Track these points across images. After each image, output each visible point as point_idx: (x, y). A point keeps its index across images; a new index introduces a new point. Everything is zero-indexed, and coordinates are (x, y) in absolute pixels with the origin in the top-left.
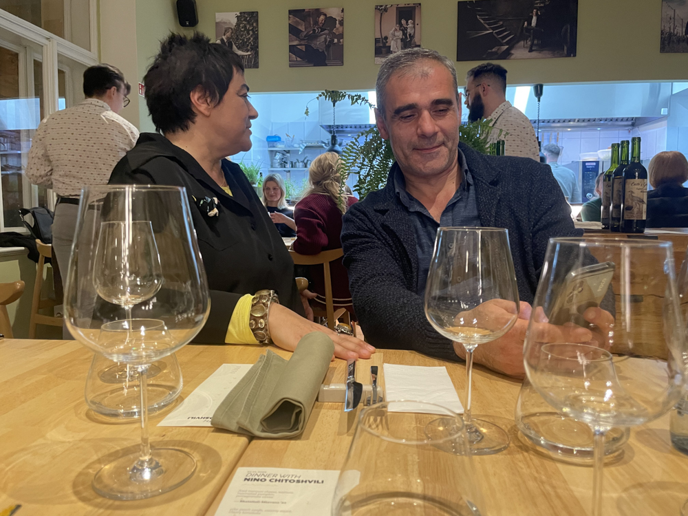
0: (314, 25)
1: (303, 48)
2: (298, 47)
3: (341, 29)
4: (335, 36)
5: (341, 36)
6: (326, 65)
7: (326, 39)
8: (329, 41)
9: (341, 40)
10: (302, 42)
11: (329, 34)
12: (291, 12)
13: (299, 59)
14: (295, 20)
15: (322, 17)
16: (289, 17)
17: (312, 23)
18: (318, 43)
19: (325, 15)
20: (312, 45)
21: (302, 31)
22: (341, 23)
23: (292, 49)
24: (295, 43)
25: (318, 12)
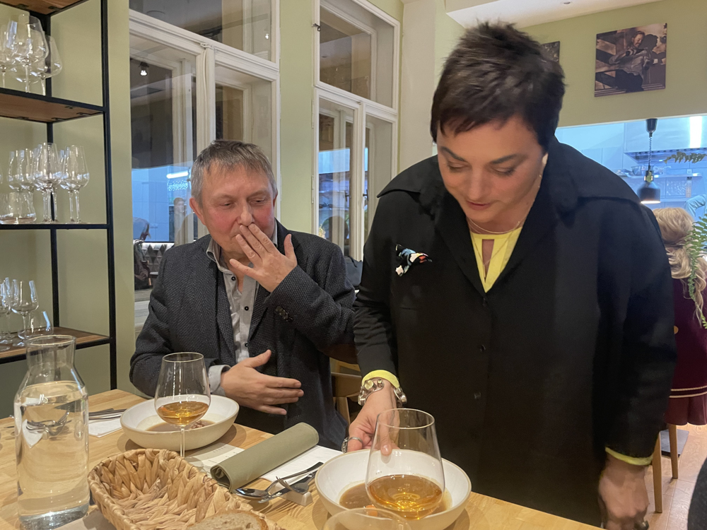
0: (627, 47)
1: (613, 74)
2: (607, 73)
3: (663, 47)
4: (655, 55)
5: (663, 55)
6: (642, 90)
7: (643, 61)
8: (648, 63)
9: (663, 60)
10: (613, 68)
11: (647, 55)
12: (599, 36)
13: (607, 87)
14: (603, 45)
15: (639, 37)
16: (597, 42)
17: (625, 44)
18: (632, 66)
19: (643, 34)
20: (625, 69)
21: (612, 55)
22: (664, 40)
23: (599, 77)
24: (603, 70)
25: (634, 32)
